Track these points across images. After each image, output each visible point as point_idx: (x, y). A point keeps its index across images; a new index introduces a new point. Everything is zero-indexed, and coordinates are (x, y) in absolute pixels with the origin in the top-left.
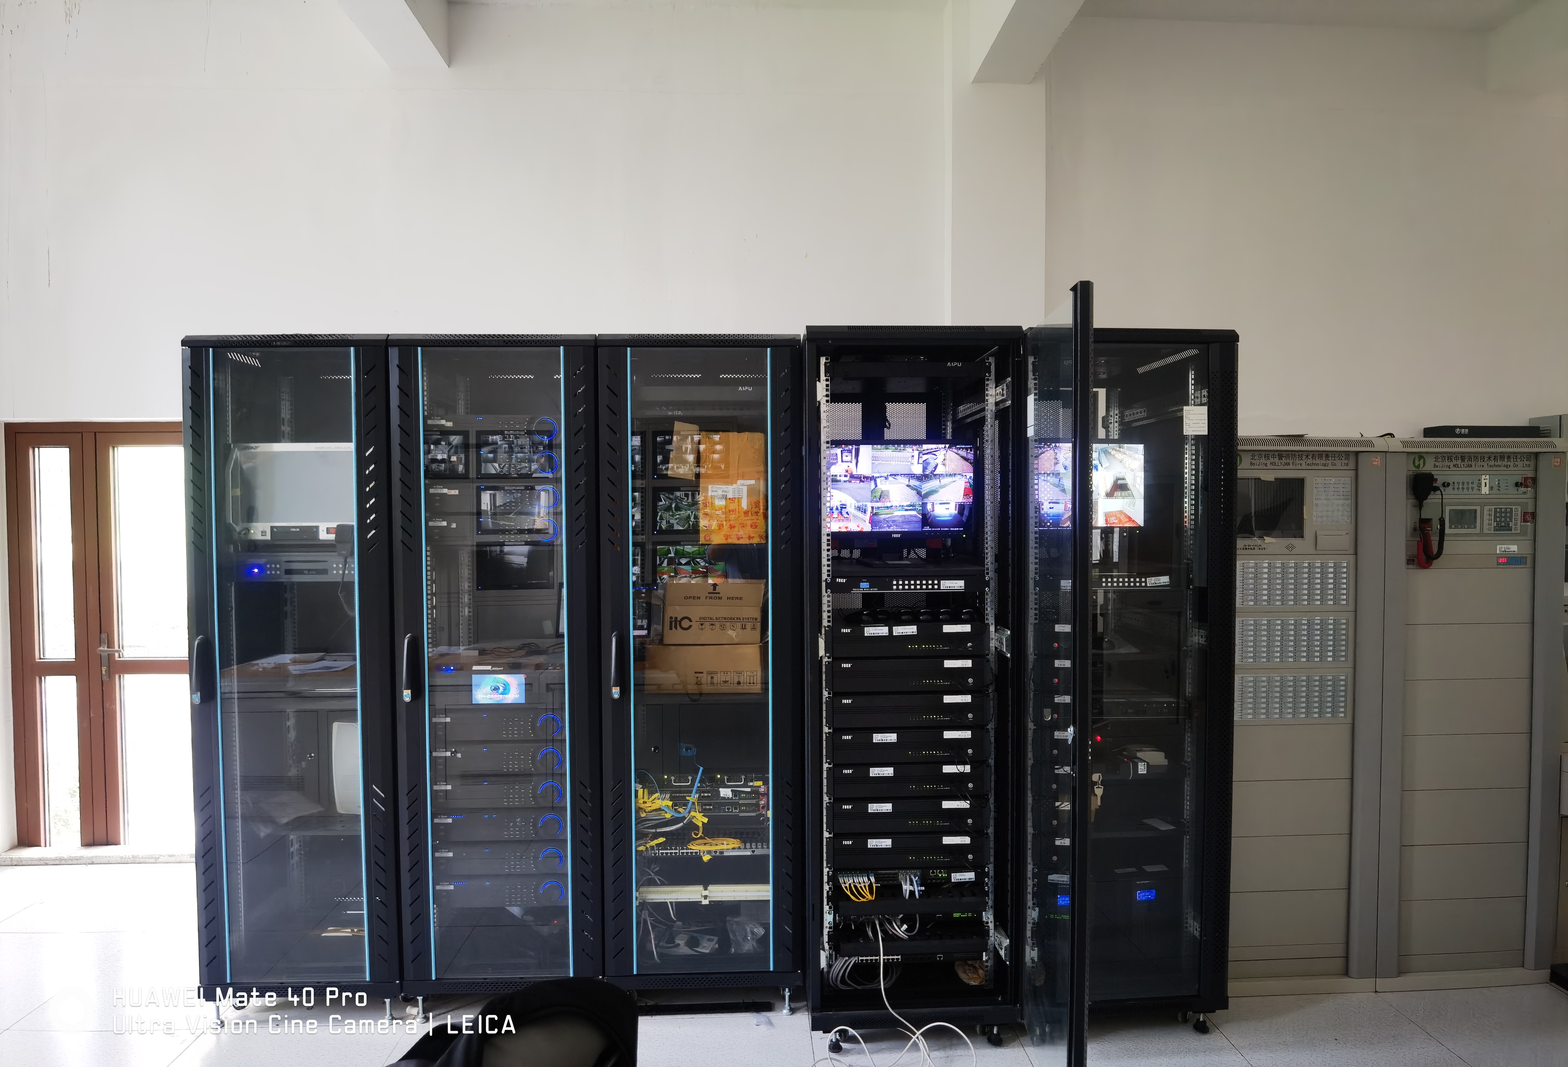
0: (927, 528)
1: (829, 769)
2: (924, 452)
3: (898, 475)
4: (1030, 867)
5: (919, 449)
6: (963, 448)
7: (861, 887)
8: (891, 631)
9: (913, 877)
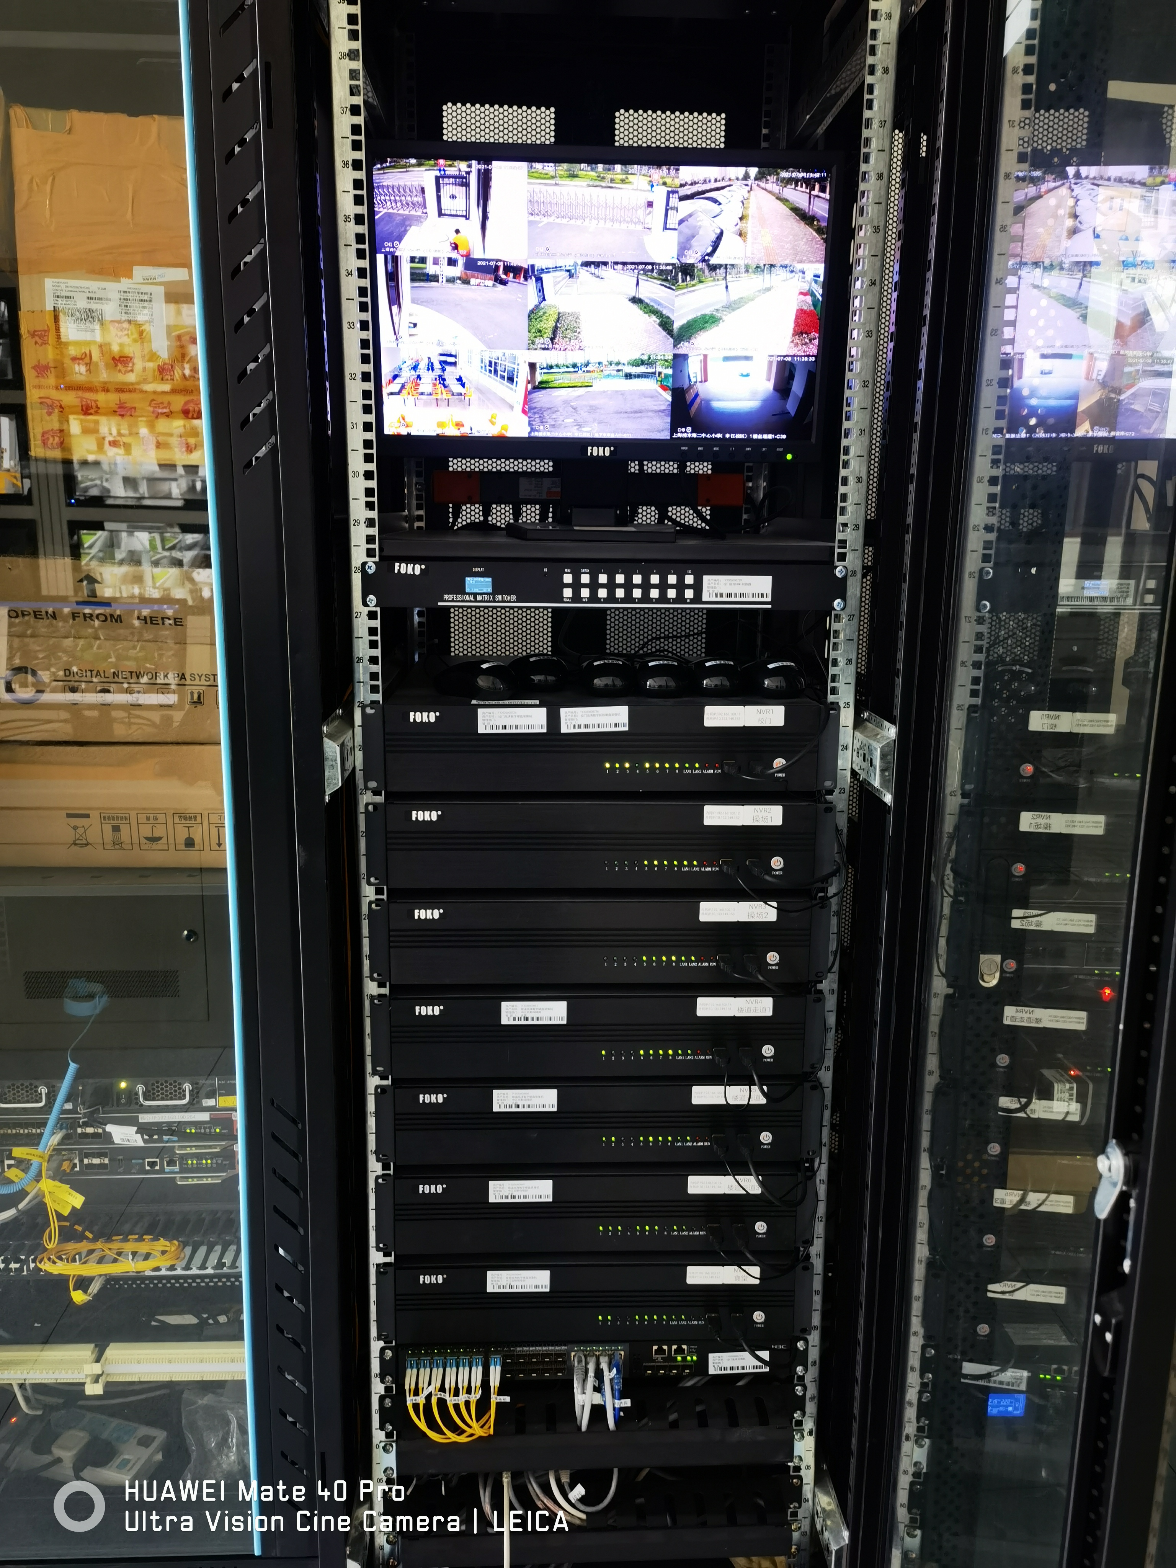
0: (686, 433)
1: (381, 1092)
2: (683, 191)
3: (605, 264)
4: (916, 1343)
5: (669, 181)
6: (796, 181)
7: (457, 1407)
8: (553, 720)
9: (604, 1366)
